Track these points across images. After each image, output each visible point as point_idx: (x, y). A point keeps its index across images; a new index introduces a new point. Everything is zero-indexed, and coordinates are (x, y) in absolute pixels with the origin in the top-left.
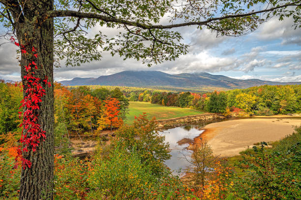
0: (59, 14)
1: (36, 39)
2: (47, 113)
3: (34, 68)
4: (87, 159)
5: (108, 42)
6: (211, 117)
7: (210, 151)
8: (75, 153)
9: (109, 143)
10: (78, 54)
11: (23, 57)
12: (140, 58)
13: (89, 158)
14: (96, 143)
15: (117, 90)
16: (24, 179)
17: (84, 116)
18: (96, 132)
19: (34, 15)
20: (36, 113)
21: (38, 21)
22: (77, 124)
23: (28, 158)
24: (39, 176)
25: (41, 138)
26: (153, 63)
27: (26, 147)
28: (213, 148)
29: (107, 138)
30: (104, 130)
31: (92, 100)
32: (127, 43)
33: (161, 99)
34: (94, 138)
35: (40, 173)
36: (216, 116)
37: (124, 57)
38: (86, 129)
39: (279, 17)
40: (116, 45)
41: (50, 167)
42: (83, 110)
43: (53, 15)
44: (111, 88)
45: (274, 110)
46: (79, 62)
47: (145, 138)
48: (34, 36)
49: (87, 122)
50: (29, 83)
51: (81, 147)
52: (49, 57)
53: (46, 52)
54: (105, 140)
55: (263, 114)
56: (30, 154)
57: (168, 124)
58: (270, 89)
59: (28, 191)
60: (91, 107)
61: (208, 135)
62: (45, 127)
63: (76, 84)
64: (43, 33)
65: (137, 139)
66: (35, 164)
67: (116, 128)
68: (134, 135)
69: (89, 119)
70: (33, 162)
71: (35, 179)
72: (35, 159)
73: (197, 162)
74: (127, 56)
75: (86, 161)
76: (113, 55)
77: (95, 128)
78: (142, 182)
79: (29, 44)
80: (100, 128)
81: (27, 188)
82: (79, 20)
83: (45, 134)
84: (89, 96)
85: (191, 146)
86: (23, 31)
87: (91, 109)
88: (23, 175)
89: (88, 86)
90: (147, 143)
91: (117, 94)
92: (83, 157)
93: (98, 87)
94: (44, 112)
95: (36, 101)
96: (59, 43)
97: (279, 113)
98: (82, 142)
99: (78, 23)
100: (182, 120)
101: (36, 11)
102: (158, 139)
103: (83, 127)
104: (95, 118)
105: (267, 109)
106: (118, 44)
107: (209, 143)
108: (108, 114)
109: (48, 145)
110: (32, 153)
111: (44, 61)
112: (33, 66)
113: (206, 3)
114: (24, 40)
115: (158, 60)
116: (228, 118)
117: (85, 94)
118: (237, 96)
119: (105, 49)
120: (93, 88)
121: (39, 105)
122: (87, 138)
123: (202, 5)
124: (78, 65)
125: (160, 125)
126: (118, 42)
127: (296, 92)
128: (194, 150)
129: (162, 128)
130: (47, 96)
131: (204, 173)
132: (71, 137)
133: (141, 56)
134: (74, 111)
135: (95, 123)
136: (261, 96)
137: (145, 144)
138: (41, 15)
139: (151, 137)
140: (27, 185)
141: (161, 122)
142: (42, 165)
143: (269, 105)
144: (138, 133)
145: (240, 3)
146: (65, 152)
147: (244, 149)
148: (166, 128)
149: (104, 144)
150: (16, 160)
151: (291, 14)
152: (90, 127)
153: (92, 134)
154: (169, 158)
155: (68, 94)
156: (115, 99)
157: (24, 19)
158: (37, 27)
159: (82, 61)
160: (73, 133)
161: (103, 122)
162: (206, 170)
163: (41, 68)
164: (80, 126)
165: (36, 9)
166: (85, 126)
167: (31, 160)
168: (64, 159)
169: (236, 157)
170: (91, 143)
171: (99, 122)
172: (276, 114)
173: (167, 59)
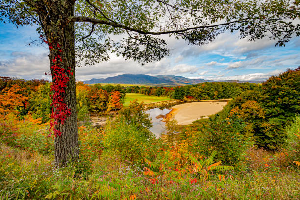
0: (78, 19)
1: (60, 38)
2: (71, 96)
3: (59, 61)
4: (101, 128)
5: (114, 45)
6: (176, 102)
7: (176, 121)
8: (94, 125)
9: (114, 119)
10: (93, 57)
11: (51, 52)
12: (136, 59)
13: (103, 127)
14: (106, 119)
15: (118, 86)
16: (57, 144)
17: (98, 102)
18: (106, 112)
19: (58, 18)
20: (63, 95)
21: (62, 24)
22: (94, 107)
23: (59, 129)
24: (68, 141)
25: (67, 114)
26: (145, 63)
27: (56, 121)
28: (178, 120)
29: (113, 115)
30: (111, 110)
31: (103, 92)
32: (128, 47)
33: (146, 91)
34: (105, 115)
35: (68, 140)
36: (178, 101)
37: (126, 57)
38: (100, 110)
39: (230, 30)
40: (120, 48)
41: (75, 135)
42: (97, 99)
43: (73, 20)
44: (115, 85)
45: (211, 97)
46: (94, 62)
47: (137, 115)
48: (58, 35)
49: (100, 106)
50: (56, 72)
51: (97, 121)
52: (71, 53)
53: (69, 50)
54: (112, 117)
55: (205, 99)
56: (60, 127)
57: (151, 106)
58: (209, 85)
59: (60, 152)
60: (102, 97)
61: (174, 112)
62: (70, 106)
63: (93, 83)
64: (66, 35)
65: (132, 115)
66: (64, 133)
67: (118, 110)
68: (130, 113)
69: (102, 104)
70: (63, 132)
71: (65, 144)
72: (64, 129)
73: (169, 128)
74: (128, 57)
75: (101, 130)
76: (118, 56)
77: (106, 110)
78: (139, 142)
79: (55, 42)
80: (108, 110)
81: (60, 150)
82: (93, 26)
83: (70, 111)
84: (101, 90)
85: (164, 119)
86: (50, 31)
87: (102, 98)
88: (56, 141)
89: (100, 84)
90: (139, 117)
91: (119, 89)
92: (99, 127)
93: (107, 84)
94: (69, 94)
95: (62, 86)
96: (80, 48)
97: (214, 98)
98: (98, 118)
99: (93, 28)
100: (159, 104)
101: (60, 15)
102: (145, 115)
103: (98, 109)
104: (105, 103)
105: (207, 96)
106: (122, 47)
107: (175, 117)
108: (113, 101)
109: (73, 119)
110: (61, 125)
111: (67, 56)
112: (58, 59)
113: (181, 21)
114: (51, 38)
115: (149, 61)
116: (185, 102)
117: (99, 89)
118: (190, 89)
119: (113, 51)
120: (104, 85)
121: (65, 89)
122: (101, 115)
123: (179, 23)
124: (94, 64)
125: (146, 107)
126: (122, 46)
127: (222, 86)
128: (167, 121)
129: (147, 109)
130: (70, 82)
131: (172, 135)
132: (91, 115)
133: (137, 58)
134: (92, 99)
135: (105, 106)
136: (204, 89)
137: (137, 118)
138: (63, 19)
139: (141, 114)
140: (59, 148)
141: (146, 105)
142: (69, 134)
143: (208, 94)
144: (132, 112)
145: (207, 19)
146: (87, 125)
147: (195, 120)
148: (149, 109)
149: (112, 119)
150: (50, 130)
151: (239, 28)
152: (102, 109)
153: (103, 113)
154: (152, 126)
155: (88, 89)
156: (117, 92)
157: (50, 22)
158: (61, 28)
159: (96, 61)
160: (92, 113)
161: (110, 106)
162: (174, 133)
163: (65, 61)
164: (96, 108)
165: (59, 14)
166: (99, 108)
167: (61, 130)
168: (87, 129)
169: (191, 124)
170: (103, 118)
171: (108, 106)
172: (212, 99)
173: (155, 60)
